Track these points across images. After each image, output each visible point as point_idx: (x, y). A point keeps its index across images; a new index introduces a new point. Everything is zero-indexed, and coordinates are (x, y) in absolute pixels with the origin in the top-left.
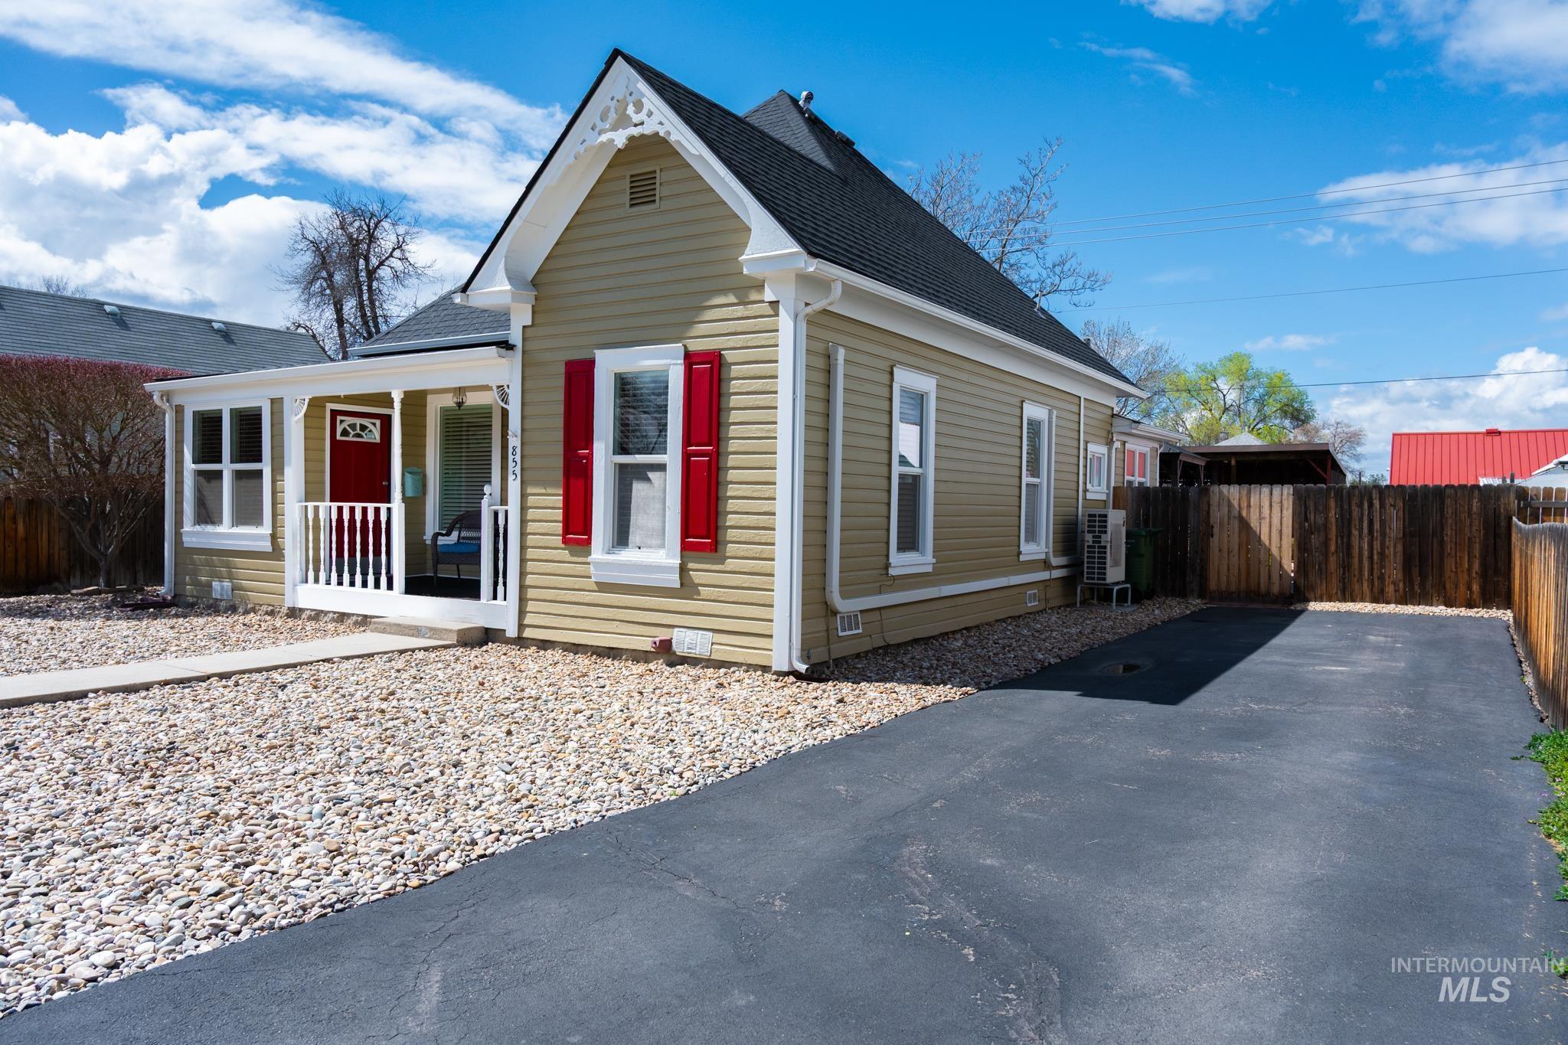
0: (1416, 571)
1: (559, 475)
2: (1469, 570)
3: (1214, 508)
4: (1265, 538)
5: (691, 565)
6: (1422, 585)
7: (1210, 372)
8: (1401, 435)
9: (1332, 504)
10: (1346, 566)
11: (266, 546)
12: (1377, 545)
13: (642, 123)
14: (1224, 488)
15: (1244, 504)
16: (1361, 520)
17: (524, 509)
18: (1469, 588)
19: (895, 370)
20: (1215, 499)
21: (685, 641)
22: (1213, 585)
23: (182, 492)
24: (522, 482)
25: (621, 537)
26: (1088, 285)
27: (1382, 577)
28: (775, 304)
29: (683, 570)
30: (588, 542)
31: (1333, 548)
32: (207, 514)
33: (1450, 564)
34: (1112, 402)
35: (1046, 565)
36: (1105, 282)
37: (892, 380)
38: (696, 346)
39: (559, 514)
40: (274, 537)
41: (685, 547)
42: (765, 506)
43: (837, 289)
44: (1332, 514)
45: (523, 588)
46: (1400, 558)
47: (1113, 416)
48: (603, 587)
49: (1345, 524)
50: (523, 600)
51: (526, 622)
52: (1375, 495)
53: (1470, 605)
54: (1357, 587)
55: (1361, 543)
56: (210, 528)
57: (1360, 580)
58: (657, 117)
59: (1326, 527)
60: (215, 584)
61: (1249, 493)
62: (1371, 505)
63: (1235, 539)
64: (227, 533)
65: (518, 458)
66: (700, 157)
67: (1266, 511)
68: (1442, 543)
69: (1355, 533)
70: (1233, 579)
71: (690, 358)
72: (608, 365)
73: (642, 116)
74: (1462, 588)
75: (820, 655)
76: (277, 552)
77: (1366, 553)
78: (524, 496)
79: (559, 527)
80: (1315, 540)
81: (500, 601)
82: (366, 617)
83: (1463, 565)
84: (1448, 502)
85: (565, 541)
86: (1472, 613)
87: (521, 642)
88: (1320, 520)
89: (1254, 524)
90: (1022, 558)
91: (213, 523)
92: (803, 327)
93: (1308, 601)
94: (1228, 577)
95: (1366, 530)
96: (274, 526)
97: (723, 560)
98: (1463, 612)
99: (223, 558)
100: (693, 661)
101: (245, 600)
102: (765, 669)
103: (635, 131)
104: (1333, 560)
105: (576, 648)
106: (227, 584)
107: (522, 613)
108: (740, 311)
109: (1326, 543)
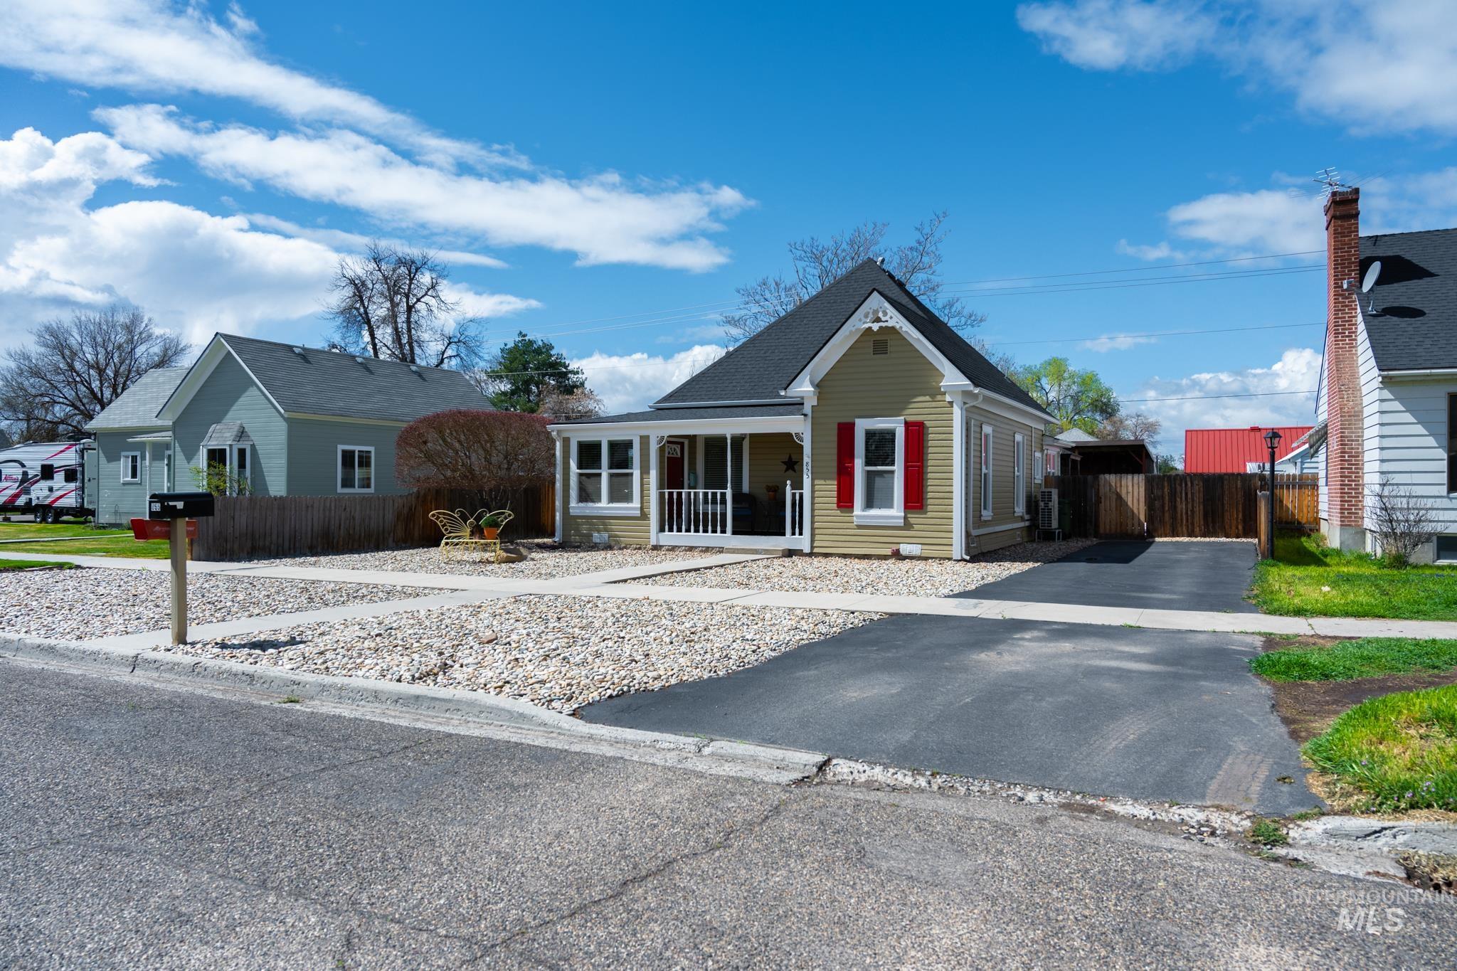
0: (1210, 519)
1: (836, 476)
2: (1237, 518)
3: (1102, 488)
4: (1130, 504)
5: (909, 516)
6: (1213, 527)
7: (1034, 374)
8: (1191, 431)
9: (1166, 484)
10: (1174, 518)
11: (638, 513)
12: (1190, 506)
13: (887, 321)
14: (1107, 476)
15: (1118, 485)
16: (1181, 493)
17: (813, 491)
18: (1237, 528)
19: (983, 426)
20: (1102, 482)
21: (905, 549)
22: (1102, 531)
23: (569, 485)
24: (812, 479)
25: (869, 504)
26: (969, 322)
27: (1193, 524)
28: (951, 403)
29: (905, 518)
30: (852, 506)
31: (1167, 508)
32: (587, 495)
33: (1227, 515)
34: (1042, 427)
35: (1022, 519)
36: (981, 321)
37: (982, 430)
38: (911, 419)
39: (835, 494)
40: (642, 508)
41: (906, 507)
42: (947, 489)
43: (981, 398)
44: (1166, 490)
45: (813, 529)
46: (1202, 512)
47: (1043, 435)
48: (859, 527)
49: (1173, 495)
50: (813, 535)
51: (815, 545)
52: (1188, 479)
53: (1238, 537)
54: (1180, 529)
55: (1181, 507)
56: (590, 504)
57: (1181, 525)
58: (895, 319)
59: (1163, 497)
60: (596, 534)
61: (1121, 477)
62: (1186, 485)
63: (1114, 505)
64: (604, 505)
65: (810, 468)
66: (918, 339)
67: (1130, 489)
68: (1223, 504)
69: (1178, 500)
70: (1113, 527)
71: (907, 424)
72: (863, 426)
73: (887, 318)
74: (1234, 528)
75: (975, 552)
76: (644, 516)
77: (1184, 511)
78: (813, 485)
79: (835, 500)
80: (1157, 504)
81: (797, 536)
82: (708, 547)
83: (1234, 516)
84: (1226, 482)
85: (839, 506)
86: (1238, 540)
87: (811, 555)
88: (1160, 493)
89: (1124, 496)
90: (1016, 515)
91: (593, 501)
92: (964, 412)
93: (1155, 537)
94: (1110, 526)
95: (1184, 498)
96: (642, 503)
97: (926, 513)
98: (1234, 540)
99: (603, 521)
100: (911, 558)
101: (618, 542)
102: (950, 559)
103: (884, 325)
104: (1167, 515)
105: (845, 556)
106: (606, 535)
107: (812, 541)
108: (934, 404)
109: (1163, 506)
